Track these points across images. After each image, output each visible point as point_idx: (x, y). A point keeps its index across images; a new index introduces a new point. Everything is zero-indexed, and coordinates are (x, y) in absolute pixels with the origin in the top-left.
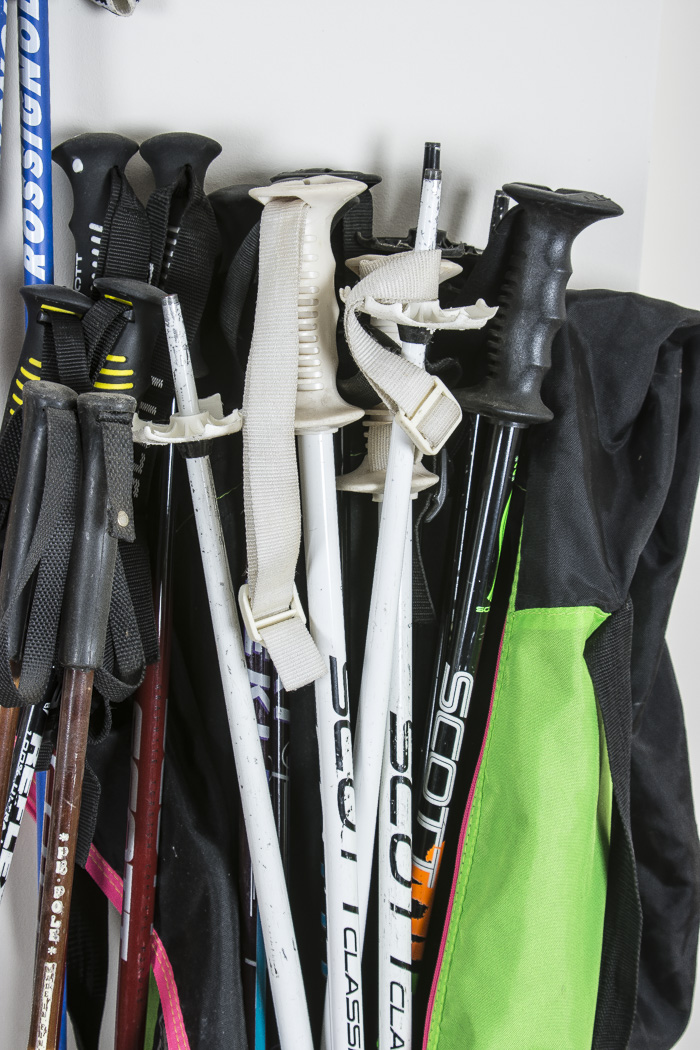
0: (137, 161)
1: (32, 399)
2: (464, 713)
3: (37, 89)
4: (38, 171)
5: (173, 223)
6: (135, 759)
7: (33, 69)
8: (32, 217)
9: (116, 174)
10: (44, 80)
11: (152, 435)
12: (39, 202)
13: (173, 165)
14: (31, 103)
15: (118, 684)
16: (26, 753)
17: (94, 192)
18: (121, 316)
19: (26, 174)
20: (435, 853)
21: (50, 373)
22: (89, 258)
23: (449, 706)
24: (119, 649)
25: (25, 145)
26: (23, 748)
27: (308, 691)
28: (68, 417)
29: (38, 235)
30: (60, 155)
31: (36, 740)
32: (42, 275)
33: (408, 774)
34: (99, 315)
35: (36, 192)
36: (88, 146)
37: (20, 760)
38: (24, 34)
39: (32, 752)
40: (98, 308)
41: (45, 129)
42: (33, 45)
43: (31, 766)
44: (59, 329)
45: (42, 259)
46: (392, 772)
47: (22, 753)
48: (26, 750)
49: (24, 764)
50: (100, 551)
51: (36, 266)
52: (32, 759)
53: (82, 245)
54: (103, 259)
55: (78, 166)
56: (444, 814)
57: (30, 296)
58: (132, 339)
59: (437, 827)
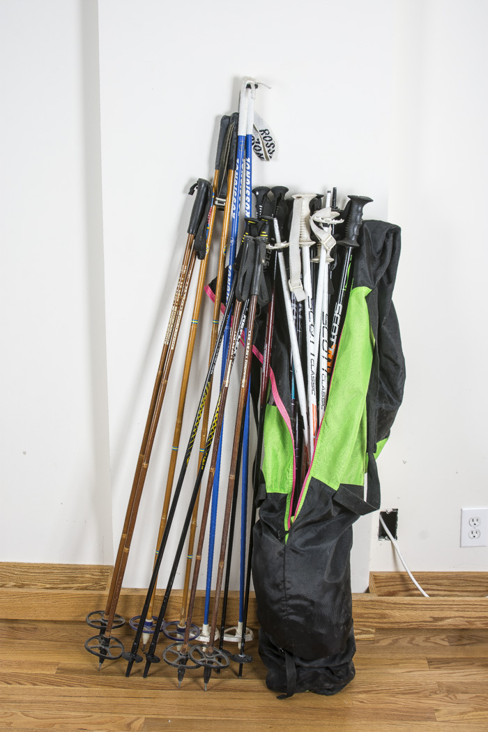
0: (270, 192)
1: (246, 239)
2: (340, 313)
3: (249, 177)
4: (249, 194)
5: (277, 205)
7: (248, 173)
8: (247, 204)
9: (266, 195)
10: (251, 175)
11: (270, 247)
12: (249, 201)
13: (278, 193)
14: (248, 180)
15: (263, 301)
17: (260, 199)
18: (265, 223)
19: (246, 195)
20: (334, 347)
21: (250, 235)
22: (259, 213)
23: (337, 312)
25: (246, 189)
27: (303, 302)
28: (253, 242)
29: (248, 208)
30: (254, 191)
33: (327, 326)
34: (260, 223)
35: (248, 199)
36: (260, 189)
38: (247, 166)
39: (244, 319)
40: (260, 222)
41: (250, 185)
42: (248, 168)
43: (244, 323)
44: (252, 226)
45: (249, 213)
46: (323, 325)
50: (259, 269)
51: (248, 215)
53: (258, 210)
54: (262, 211)
55: (257, 193)
56: (336, 337)
57: (247, 219)
58: (267, 228)
59: (334, 340)
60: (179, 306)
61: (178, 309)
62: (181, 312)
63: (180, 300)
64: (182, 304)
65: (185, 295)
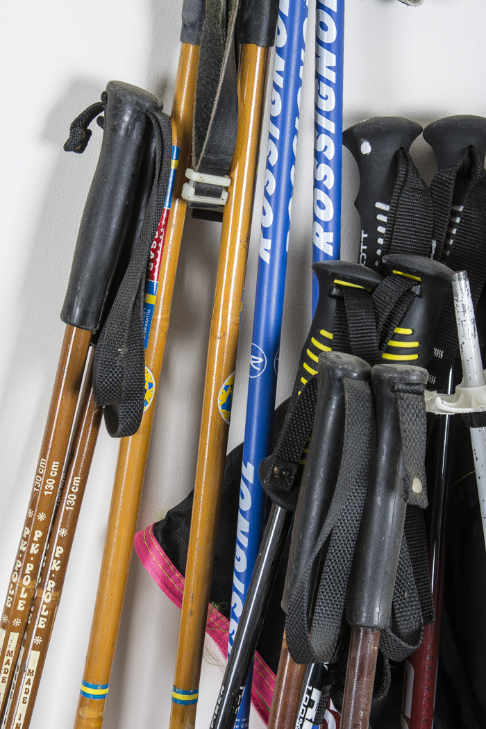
0: (420, 143)
1: (327, 370)
3: (332, 76)
4: (330, 154)
5: (457, 202)
6: (405, 717)
7: (329, 58)
8: (322, 196)
9: (402, 155)
10: (339, 69)
11: (442, 405)
12: (330, 183)
13: (456, 146)
14: (326, 90)
15: (401, 645)
16: (306, 707)
17: (380, 172)
18: (409, 292)
19: (318, 156)
21: (341, 344)
22: (374, 235)
24: (398, 609)
25: (318, 129)
26: (303, 702)
28: (363, 387)
29: (327, 214)
30: (349, 139)
31: (316, 695)
32: (330, 251)
34: (388, 290)
35: (327, 174)
36: (377, 129)
37: (300, 714)
38: (321, 26)
39: (312, 707)
40: (387, 283)
41: (337, 115)
42: (330, 36)
43: (311, 721)
44: (350, 303)
45: (330, 236)
47: (302, 707)
48: (306, 704)
49: (304, 719)
51: (325, 242)
52: (311, 713)
53: (367, 220)
54: (389, 237)
55: (366, 148)
57: (325, 274)
58: (418, 312)
60: (26, 628)
61: (22, 642)
62: (34, 656)
63: (33, 602)
64: (40, 624)
65: (50, 584)
